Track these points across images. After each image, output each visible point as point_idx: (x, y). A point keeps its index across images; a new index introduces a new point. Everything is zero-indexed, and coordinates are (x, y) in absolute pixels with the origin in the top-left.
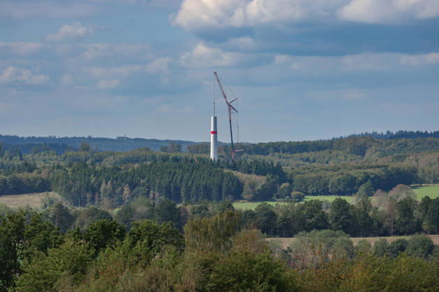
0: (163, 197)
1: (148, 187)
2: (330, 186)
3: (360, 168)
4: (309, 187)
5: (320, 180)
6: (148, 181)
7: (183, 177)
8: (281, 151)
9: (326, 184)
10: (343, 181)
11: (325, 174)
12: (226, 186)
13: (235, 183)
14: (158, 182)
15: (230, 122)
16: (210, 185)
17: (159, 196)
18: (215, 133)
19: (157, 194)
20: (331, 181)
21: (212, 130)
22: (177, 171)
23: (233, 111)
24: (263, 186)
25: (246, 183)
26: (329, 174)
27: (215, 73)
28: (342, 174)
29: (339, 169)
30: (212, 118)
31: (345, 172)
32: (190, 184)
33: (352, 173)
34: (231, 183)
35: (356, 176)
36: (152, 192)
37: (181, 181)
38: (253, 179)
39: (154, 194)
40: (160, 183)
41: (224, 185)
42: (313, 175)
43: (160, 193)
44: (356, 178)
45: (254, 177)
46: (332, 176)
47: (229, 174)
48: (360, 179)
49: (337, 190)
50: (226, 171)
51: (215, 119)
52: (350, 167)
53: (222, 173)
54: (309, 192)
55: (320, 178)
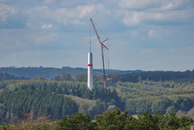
0: (17, 117)
1: (6, 110)
2: (152, 107)
3: (178, 93)
4: (137, 108)
5: (145, 102)
6: (5, 105)
7: (32, 101)
8: (147, 79)
9: (149, 106)
10: (162, 103)
11: (149, 98)
12: (65, 107)
13: (72, 106)
14: (13, 105)
15: (103, 56)
16: (53, 107)
17: (14, 116)
18: (91, 65)
19: (12, 115)
20: (153, 103)
21: (89, 63)
22: (29, 97)
23: (104, 48)
24: (93, 108)
25: (81, 106)
26: (152, 98)
27: (91, 20)
28: (162, 98)
29: (162, 94)
30: (89, 54)
31: (165, 96)
32: (37, 106)
33: (169, 97)
34: (69, 106)
35: (172, 100)
36: (8, 113)
37: (31, 104)
38: (86, 102)
39: (10, 115)
40: (15, 106)
41: (63, 107)
42: (141, 99)
43: (14, 114)
44: (172, 101)
45: (87, 101)
46: (155, 100)
47: (68, 99)
48: (175, 102)
49: (158, 110)
50: (66, 96)
51: (91, 55)
52: (171, 93)
53: (63, 98)
54: (137, 112)
55: (145, 101)
